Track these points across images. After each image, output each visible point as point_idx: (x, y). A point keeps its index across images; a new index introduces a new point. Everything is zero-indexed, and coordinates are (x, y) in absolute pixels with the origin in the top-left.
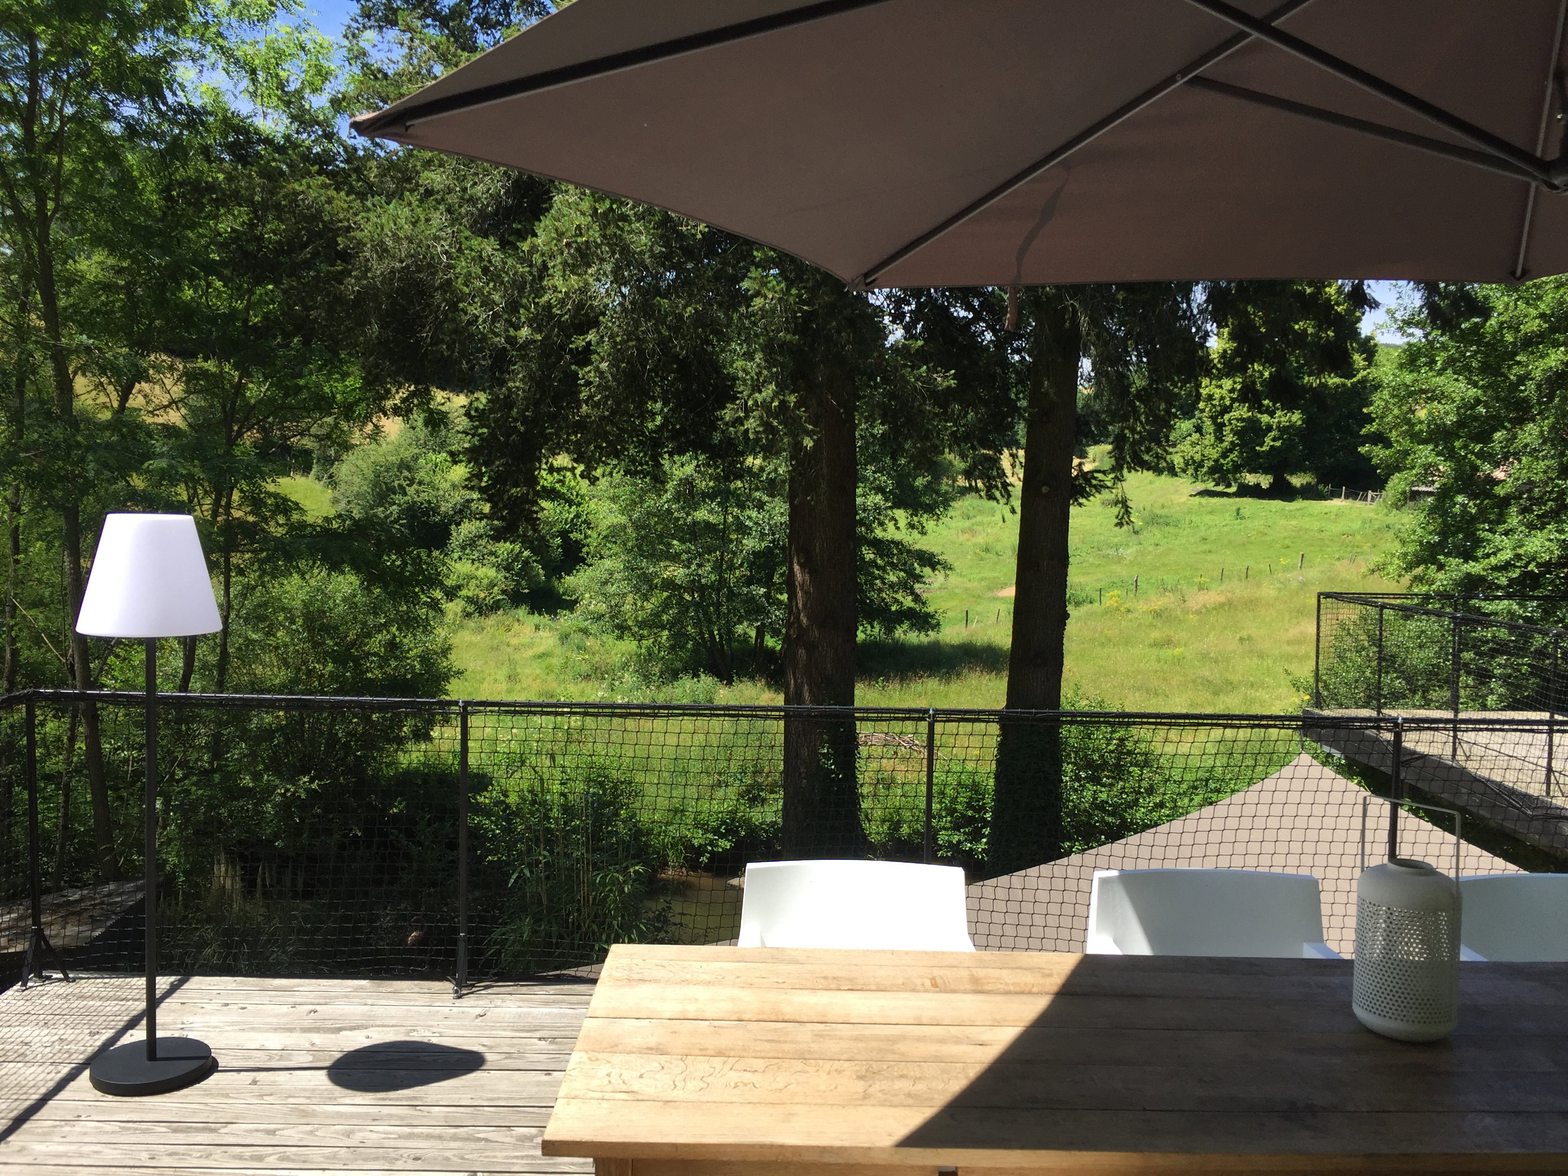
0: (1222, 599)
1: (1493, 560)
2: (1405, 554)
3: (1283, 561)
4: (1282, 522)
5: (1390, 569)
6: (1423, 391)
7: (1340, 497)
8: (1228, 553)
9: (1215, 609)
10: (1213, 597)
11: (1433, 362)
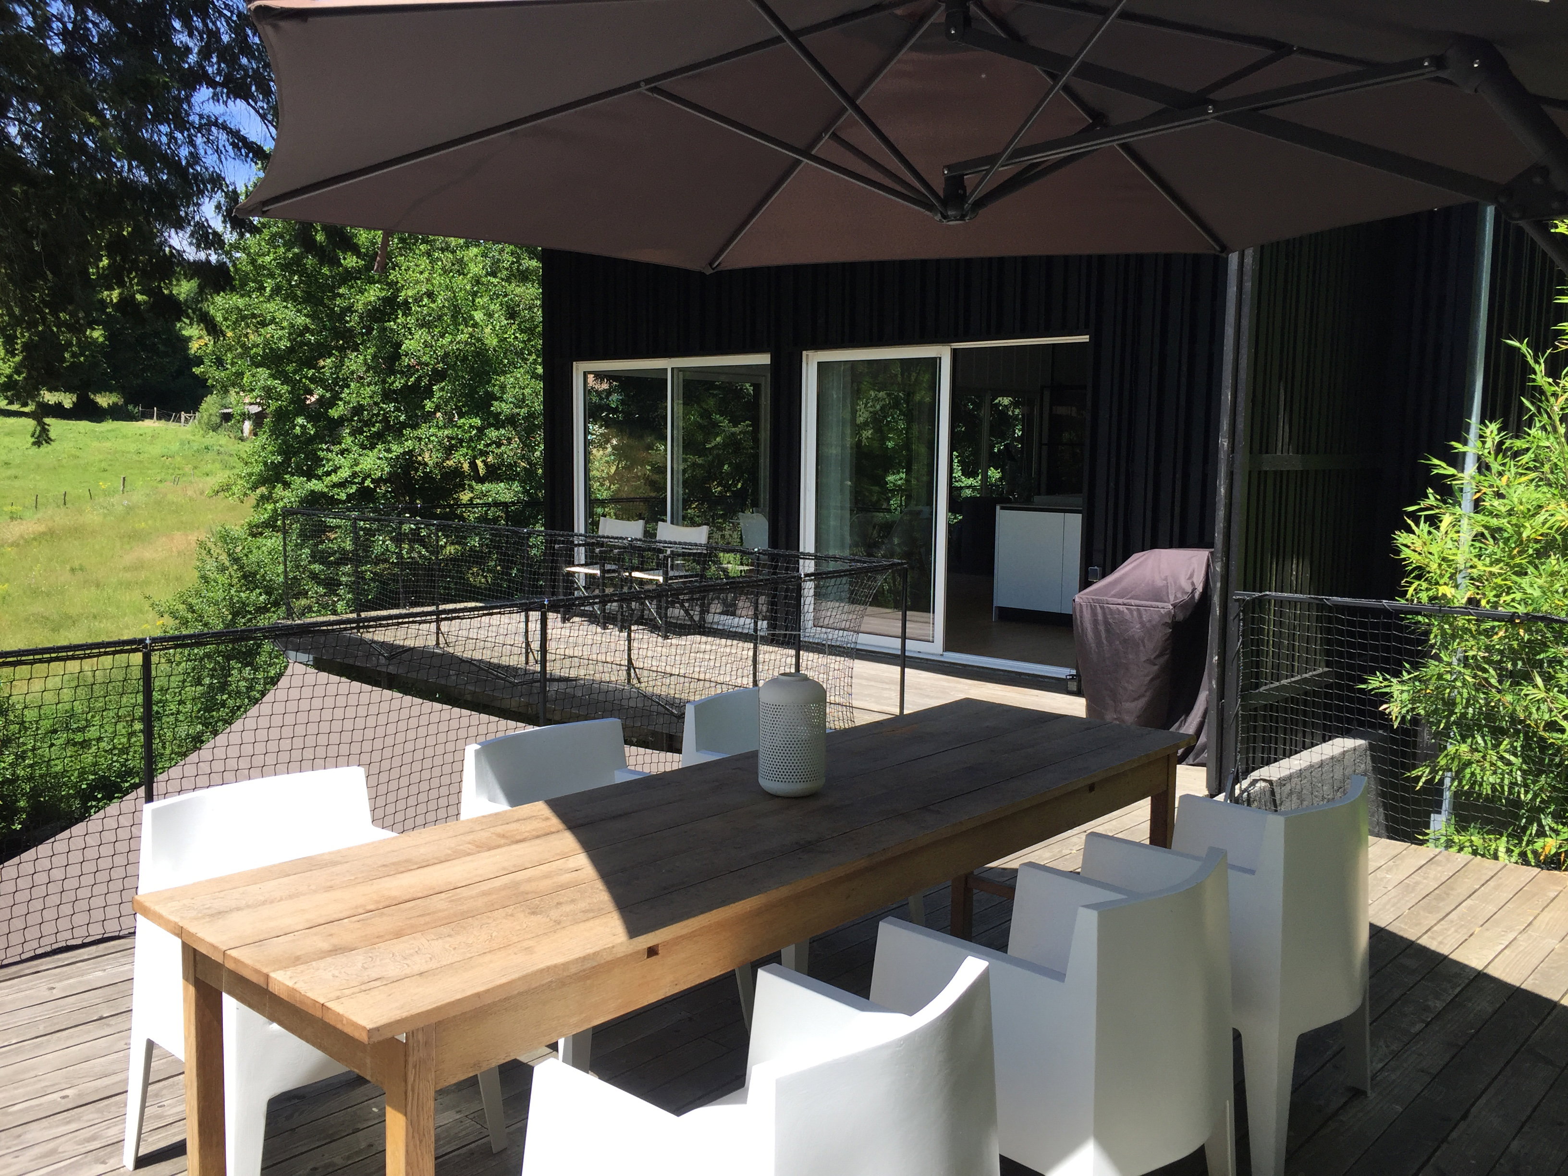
0: (42, 528)
1: (334, 478)
2: (250, 475)
3: (103, 485)
4: (95, 444)
5: (235, 489)
6: (254, 316)
7: (152, 417)
8: (38, 478)
9: (35, 539)
10: (30, 526)
11: (261, 289)
